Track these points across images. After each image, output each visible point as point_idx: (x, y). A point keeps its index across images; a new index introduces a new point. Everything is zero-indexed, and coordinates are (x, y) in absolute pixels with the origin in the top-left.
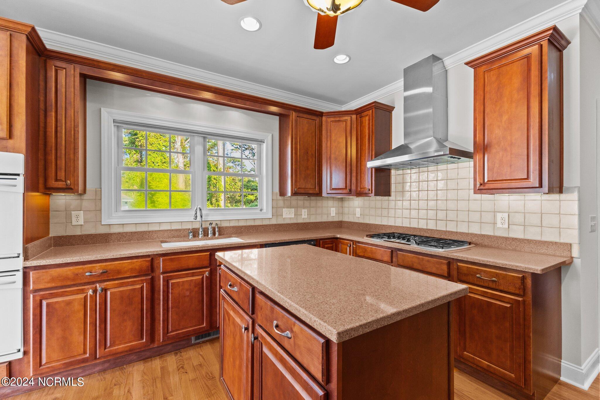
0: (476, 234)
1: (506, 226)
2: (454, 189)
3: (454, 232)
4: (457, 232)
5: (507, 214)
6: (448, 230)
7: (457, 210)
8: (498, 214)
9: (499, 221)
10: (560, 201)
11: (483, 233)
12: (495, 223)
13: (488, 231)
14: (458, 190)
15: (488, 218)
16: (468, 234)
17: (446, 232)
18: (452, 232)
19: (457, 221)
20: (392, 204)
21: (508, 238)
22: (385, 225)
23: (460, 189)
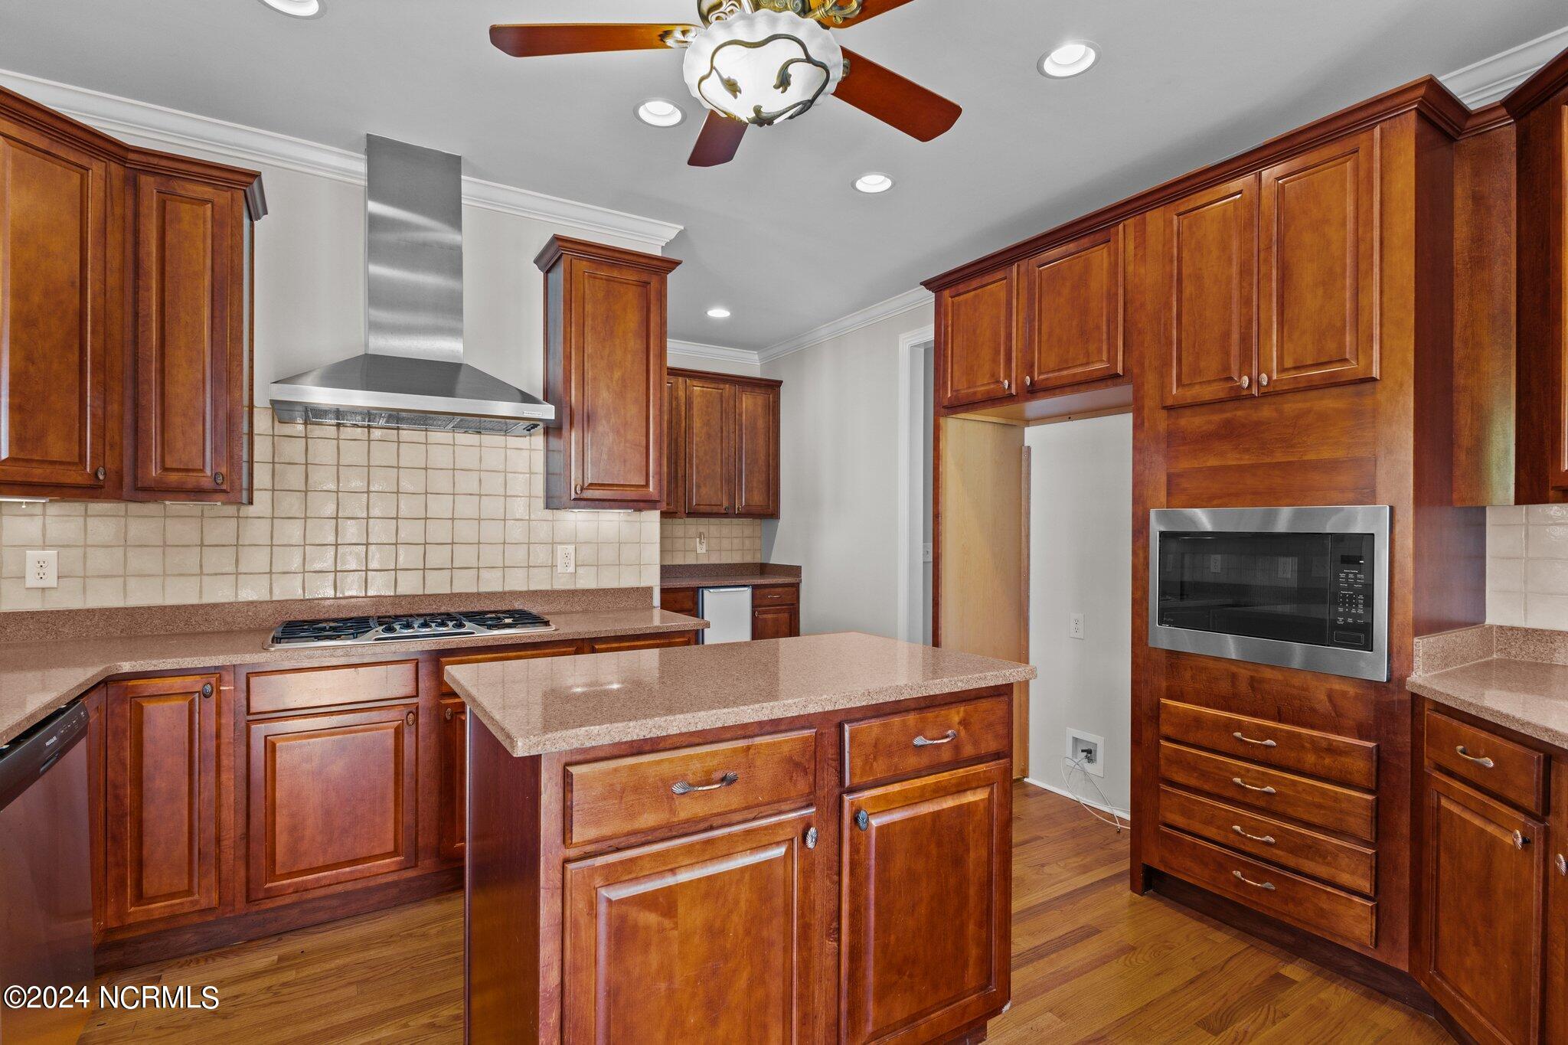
0: (521, 592)
1: (571, 569)
2: (470, 494)
3: (473, 594)
4: (479, 594)
5: (574, 547)
6: (456, 590)
7: (479, 543)
8: (559, 547)
9: (560, 562)
10: (640, 522)
11: (532, 588)
12: (553, 566)
13: (540, 582)
14: (480, 495)
15: (541, 555)
16: (505, 593)
17: (452, 596)
18: (468, 596)
19: (478, 568)
20: (257, 531)
21: (576, 591)
22: (223, 604)
23: (486, 495)
